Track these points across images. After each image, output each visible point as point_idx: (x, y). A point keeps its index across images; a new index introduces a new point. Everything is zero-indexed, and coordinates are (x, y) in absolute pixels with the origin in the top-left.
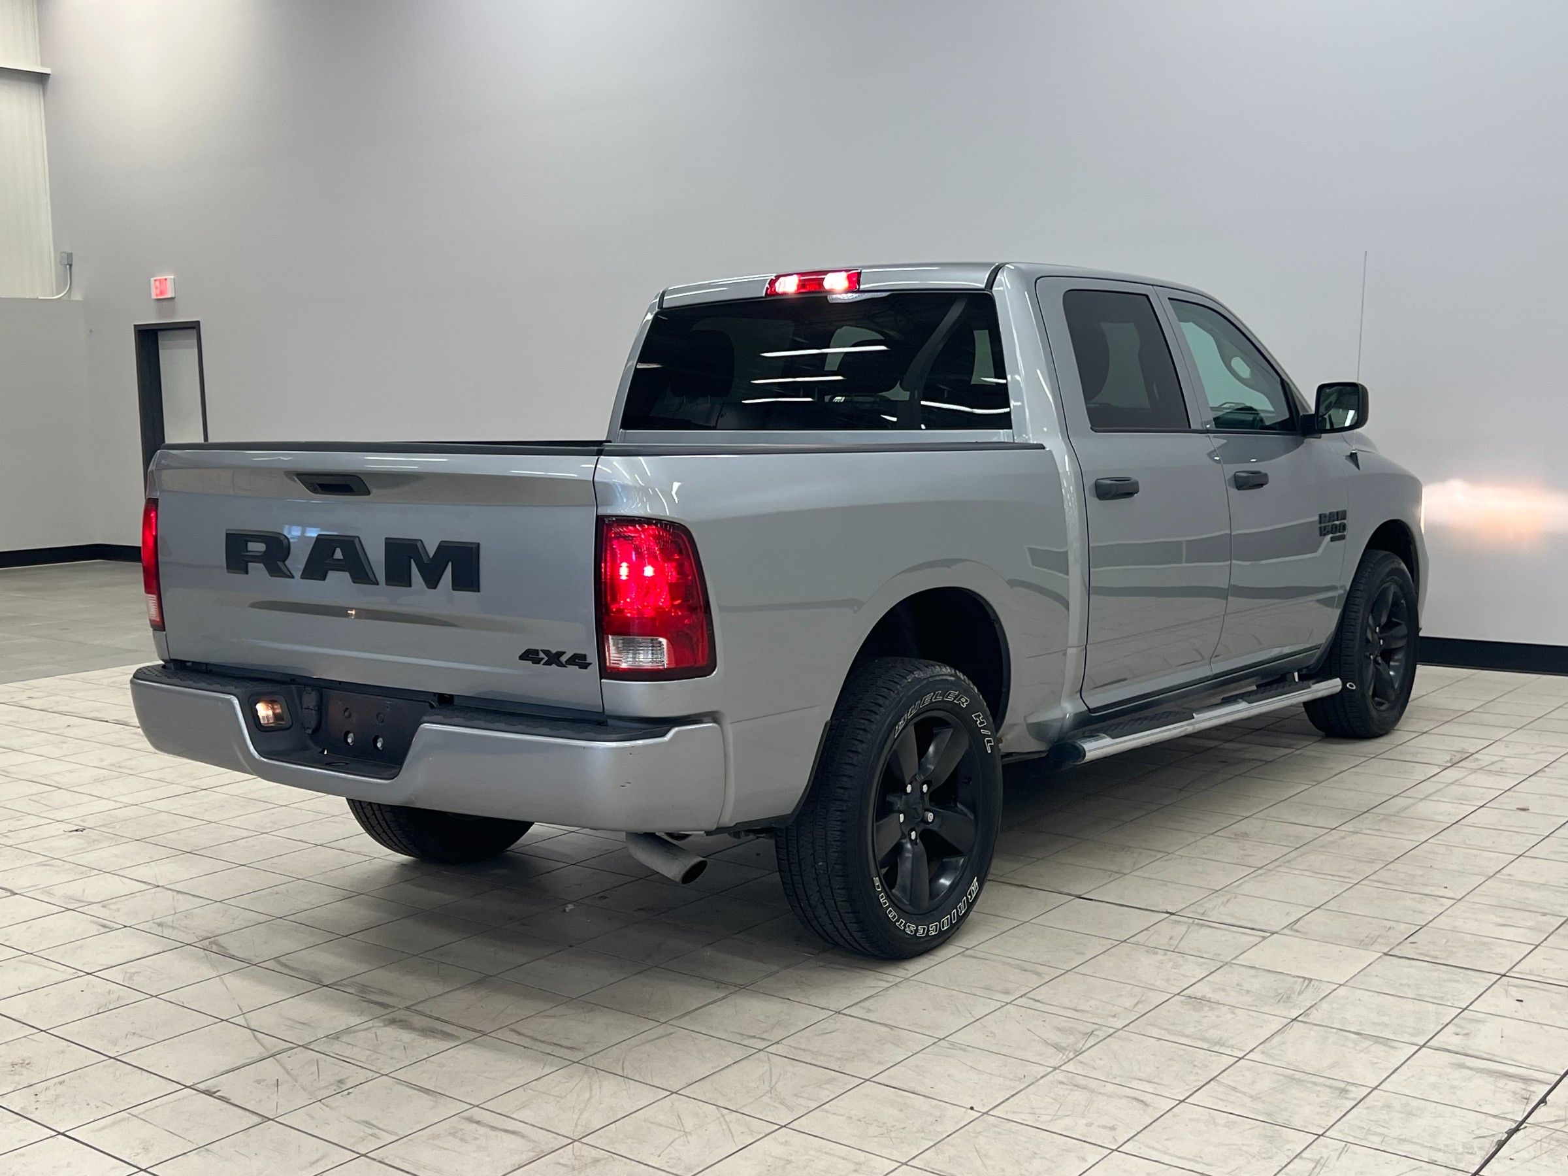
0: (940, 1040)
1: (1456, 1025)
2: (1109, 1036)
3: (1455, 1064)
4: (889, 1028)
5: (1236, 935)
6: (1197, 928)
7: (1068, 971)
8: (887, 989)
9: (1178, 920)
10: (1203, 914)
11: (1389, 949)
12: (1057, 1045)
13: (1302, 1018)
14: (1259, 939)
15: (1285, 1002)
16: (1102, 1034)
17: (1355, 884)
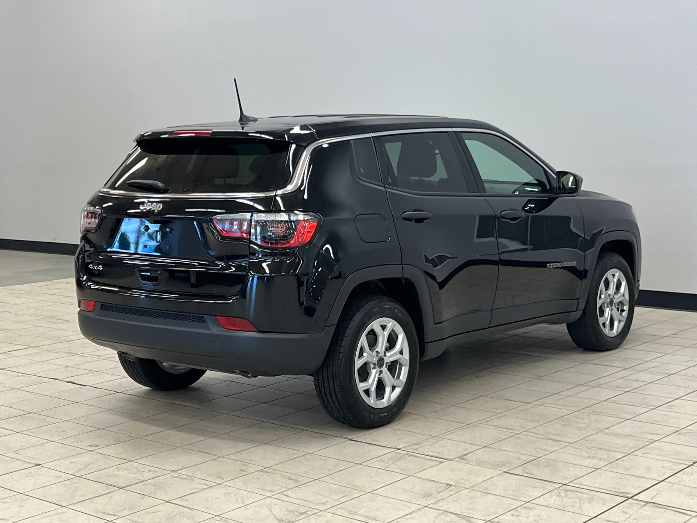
0: (216, 516)
1: (517, 511)
2: (314, 514)
4: (191, 510)
5: (426, 461)
6: (407, 456)
7: (315, 480)
8: (204, 489)
9: (399, 452)
10: (416, 449)
11: (509, 469)
12: (280, 518)
13: (430, 506)
14: (438, 463)
15: (427, 497)
16: (310, 513)
17: (517, 434)
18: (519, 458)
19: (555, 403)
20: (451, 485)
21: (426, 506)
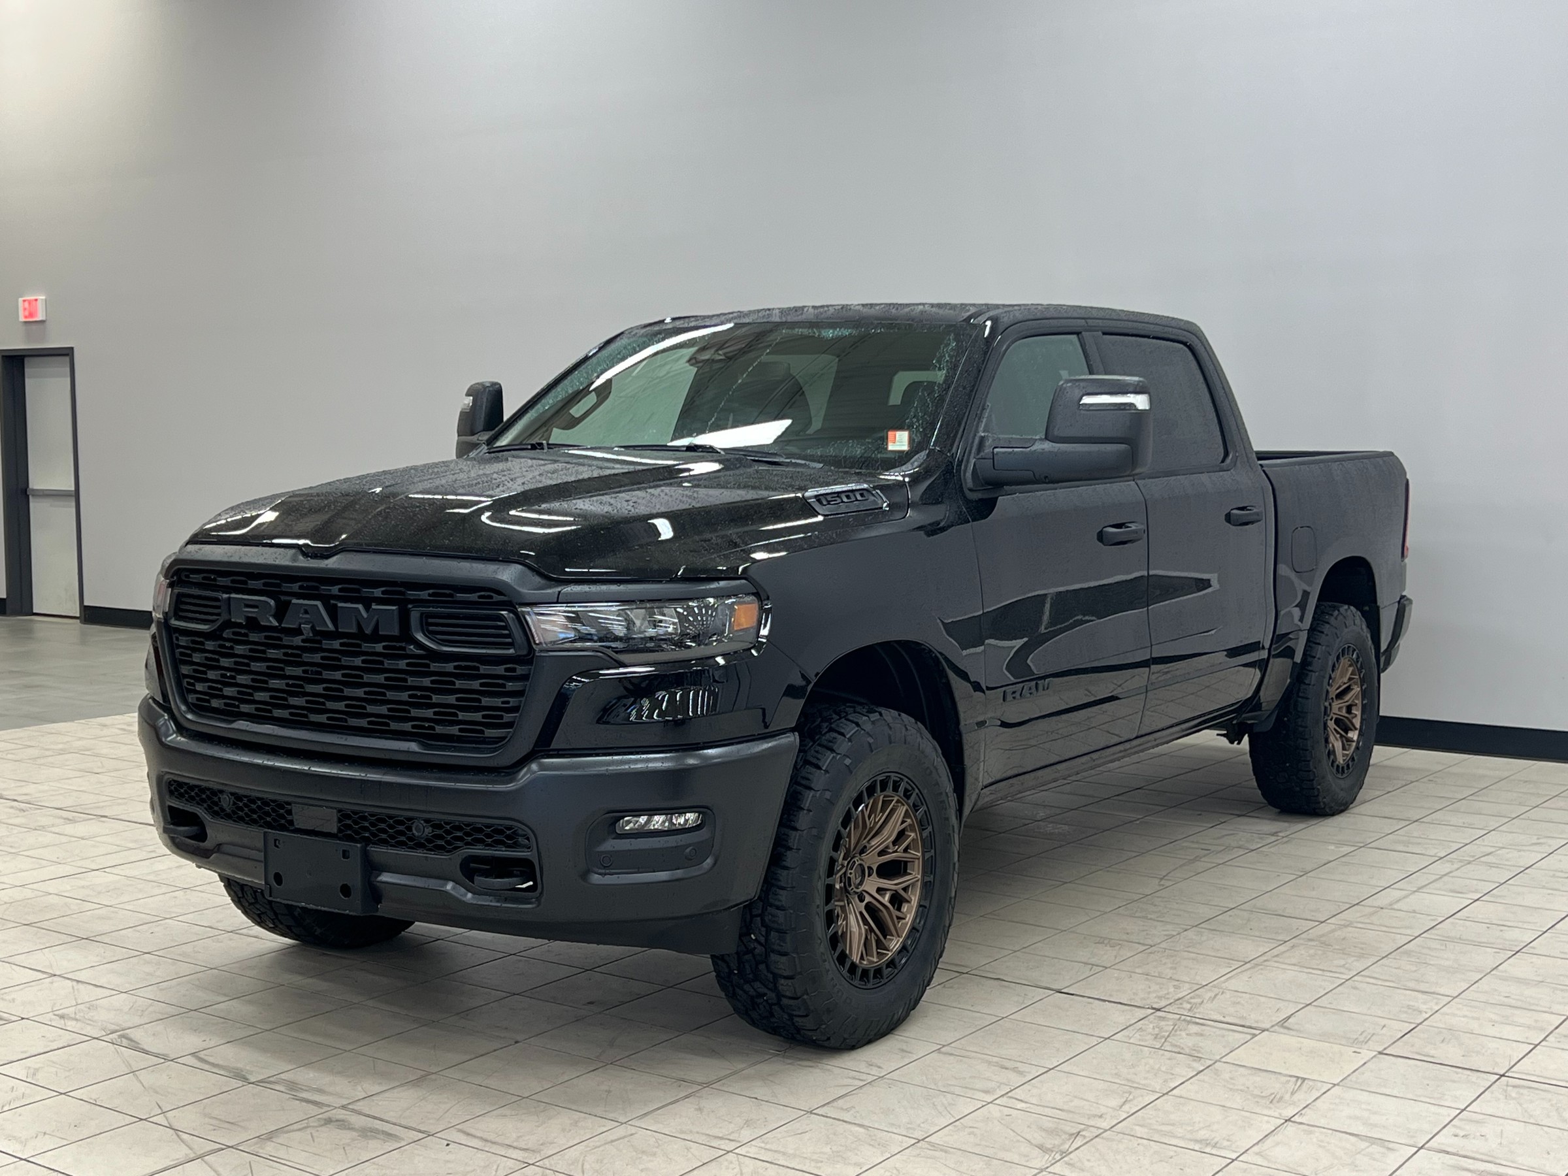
0: (920, 1140)
1: (1455, 1126)
2: (1096, 1137)
4: (865, 1129)
5: (1225, 1032)
6: (1184, 1025)
7: (1051, 1069)
8: (861, 1088)
9: (1163, 1016)
10: (1190, 1010)
11: (1382, 1047)
12: (1041, 1145)
13: (1296, 1119)
14: (1249, 1037)
15: (1278, 1102)
16: (1088, 1134)
17: (1347, 980)
18: (1384, 1026)
19: (1368, 921)
20: (1304, 1079)
21: (1289, 1120)
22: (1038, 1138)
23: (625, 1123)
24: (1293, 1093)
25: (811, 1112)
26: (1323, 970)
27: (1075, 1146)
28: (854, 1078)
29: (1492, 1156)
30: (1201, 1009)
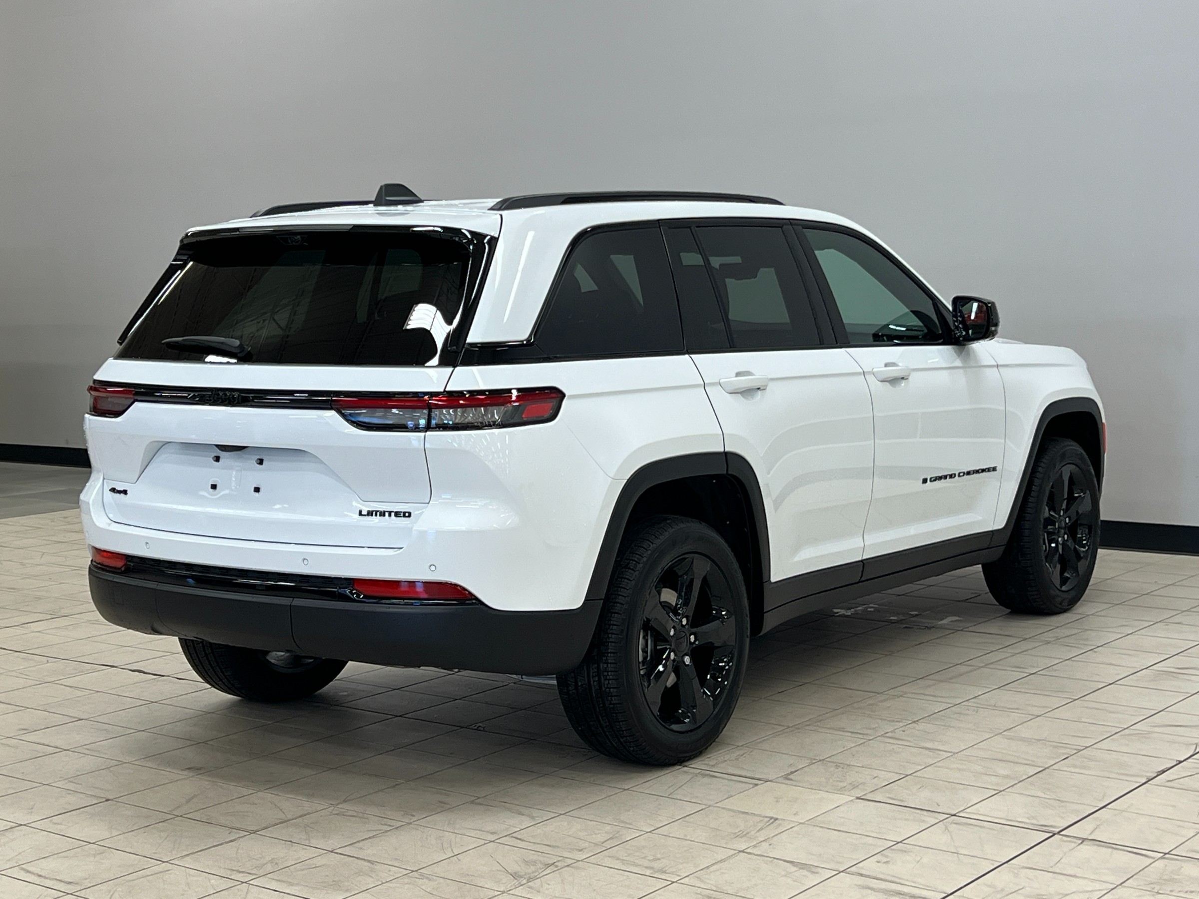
0: (413, 871)
1: (884, 855)
2: (568, 866)
3: (860, 885)
4: (370, 863)
5: (731, 783)
6: (702, 777)
7: (561, 814)
11: (863, 794)
12: (515, 873)
13: (748, 851)
14: (751, 786)
15: (741, 837)
16: (561, 864)
20: (776, 819)
21: (743, 851)
22: (514, 868)
23: (167, 862)
24: (758, 831)
25: (332, 851)
26: (852, 733)
27: (545, 873)
28: (386, 825)
29: (900, 878)
30: (723, 765)
